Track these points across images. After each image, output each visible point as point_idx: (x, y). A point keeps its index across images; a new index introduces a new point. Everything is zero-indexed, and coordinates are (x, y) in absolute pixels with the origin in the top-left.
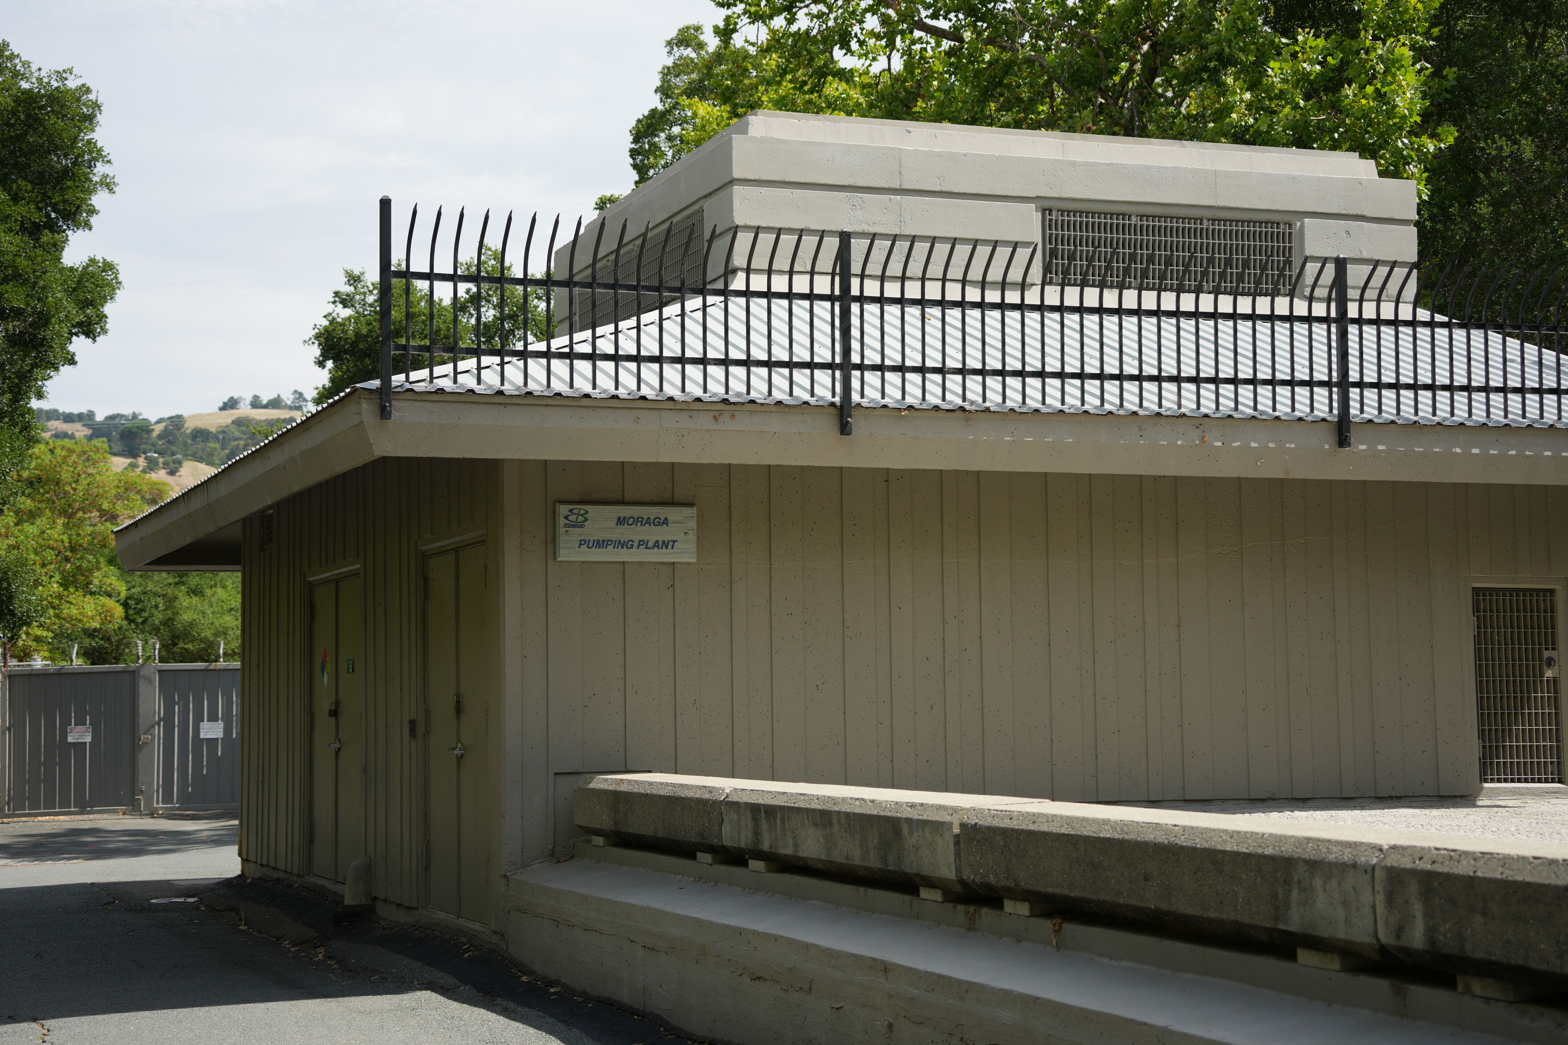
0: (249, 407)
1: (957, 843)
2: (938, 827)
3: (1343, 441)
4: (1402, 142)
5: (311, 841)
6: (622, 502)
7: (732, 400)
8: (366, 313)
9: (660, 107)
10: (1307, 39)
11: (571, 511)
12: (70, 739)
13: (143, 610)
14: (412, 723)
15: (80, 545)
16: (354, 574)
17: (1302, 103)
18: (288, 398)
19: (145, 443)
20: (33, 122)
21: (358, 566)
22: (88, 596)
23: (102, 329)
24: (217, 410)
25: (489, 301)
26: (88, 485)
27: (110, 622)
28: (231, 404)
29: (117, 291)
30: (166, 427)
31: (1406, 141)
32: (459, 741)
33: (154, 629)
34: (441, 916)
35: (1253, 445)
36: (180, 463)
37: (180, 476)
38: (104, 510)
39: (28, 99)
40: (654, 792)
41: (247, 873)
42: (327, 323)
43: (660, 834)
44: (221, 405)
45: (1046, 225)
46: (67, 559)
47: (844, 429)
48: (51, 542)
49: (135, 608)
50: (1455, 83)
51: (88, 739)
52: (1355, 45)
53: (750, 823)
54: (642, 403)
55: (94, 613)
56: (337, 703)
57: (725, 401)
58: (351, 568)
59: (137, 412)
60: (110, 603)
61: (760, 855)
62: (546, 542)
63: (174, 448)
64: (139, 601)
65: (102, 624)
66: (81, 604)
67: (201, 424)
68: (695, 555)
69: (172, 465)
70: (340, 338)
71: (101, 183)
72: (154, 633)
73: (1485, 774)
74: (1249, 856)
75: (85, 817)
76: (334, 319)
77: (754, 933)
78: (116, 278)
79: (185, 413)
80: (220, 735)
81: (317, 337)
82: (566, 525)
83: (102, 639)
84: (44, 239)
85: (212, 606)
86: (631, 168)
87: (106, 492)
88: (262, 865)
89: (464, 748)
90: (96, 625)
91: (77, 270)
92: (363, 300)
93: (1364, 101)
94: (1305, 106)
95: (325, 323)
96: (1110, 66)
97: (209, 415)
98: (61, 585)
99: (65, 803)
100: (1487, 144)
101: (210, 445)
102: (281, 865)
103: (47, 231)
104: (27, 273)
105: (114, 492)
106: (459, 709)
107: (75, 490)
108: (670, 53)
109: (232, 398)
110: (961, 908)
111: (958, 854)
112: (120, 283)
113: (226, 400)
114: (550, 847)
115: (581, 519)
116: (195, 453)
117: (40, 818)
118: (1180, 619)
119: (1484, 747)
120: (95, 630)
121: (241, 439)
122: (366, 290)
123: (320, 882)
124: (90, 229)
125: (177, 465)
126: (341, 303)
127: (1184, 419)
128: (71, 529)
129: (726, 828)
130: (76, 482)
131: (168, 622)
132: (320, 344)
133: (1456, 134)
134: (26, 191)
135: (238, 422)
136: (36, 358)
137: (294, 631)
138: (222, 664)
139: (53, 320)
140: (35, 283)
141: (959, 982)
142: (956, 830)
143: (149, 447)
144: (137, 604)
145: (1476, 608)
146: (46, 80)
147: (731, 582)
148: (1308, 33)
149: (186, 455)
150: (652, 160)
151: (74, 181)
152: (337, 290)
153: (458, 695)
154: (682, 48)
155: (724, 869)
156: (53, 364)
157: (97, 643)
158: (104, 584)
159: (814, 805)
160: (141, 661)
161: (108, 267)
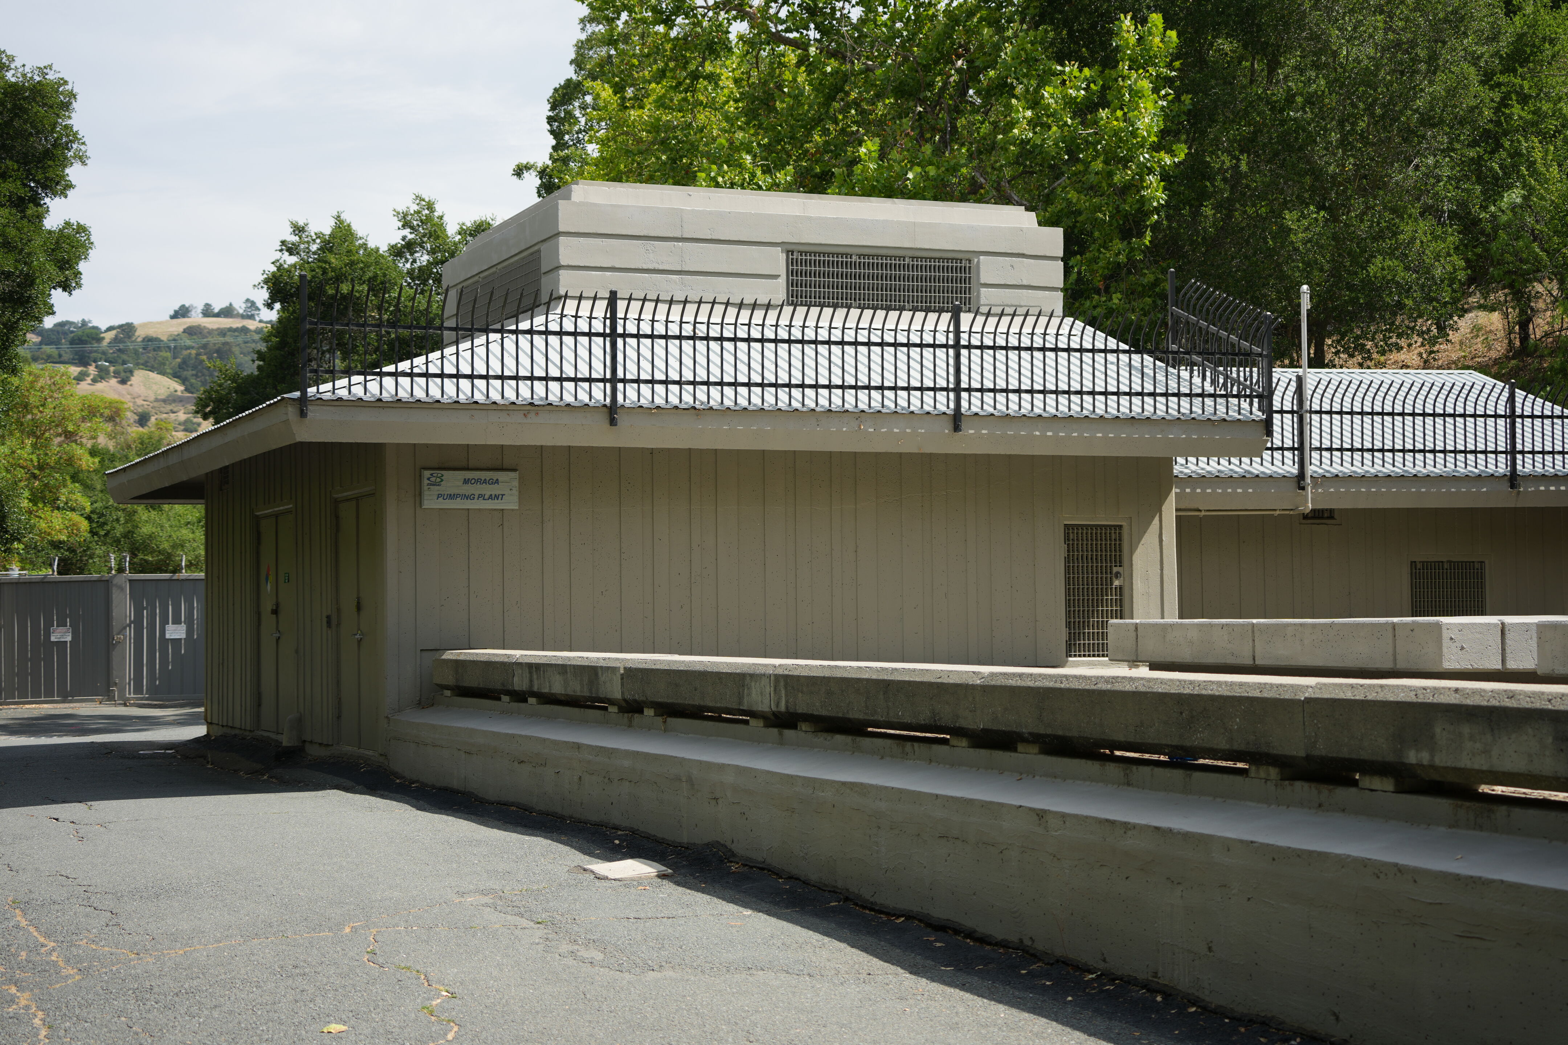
0: (201, 315)
1: (622, 679)
2: (614, 670)
3: (957, 428)
4: (1144, 157)
5: (259, 705)
6: (467, 469)
7: (536, 403)
8: (310, 260)
9: (574, 77)
10: (1072, 70)
11: (432, 475)
12: (53, 639)
13: (105, 524)
14: (328, 617)
15: (48, 464)
16: (288, 512)
17: (1069, 121)
18: (240, 307)
19: (96, 352)
20: (18, 111)
21: (291, 506)
22: (56, 511)
23: (77, 283)
24: (168, 318)
25: (423, 248)
26: (54, 408)
27: (77, 535)
28: (182, 312)
29: (90, 251)
30: (116, 336)
31: (1147, 156)
32: (359, 629)
33: (115, 541)
34: (347, 749)
35: (896, 430)
36: (131, 372)
37: (131, 385)
38: (70, 432)
39: (14, 91)
40: (478, 659)
41: (211, 733)
42: (275, 269)
43: (481, 686)
44: (172, 313)
45: (790, 262)
46: (35, 477)
47: (613, 422)
48: (21, 461)
49: (98, 522)
50: (1191, 107)
51: (69, 638)
52: (1114, 74)
53: (528, 675)
54: (475, 406)
55: (62, 526)
56: (277, 605)
57: (531, 404)
58: (286, 507)
59: (87, 320)
60: (75, 517)
61: (534, 694)
62: (415, 495)
63: (124, 357)
64: (102, 515)
65: (69, 537)
66: (49, 518)
67: (152, 332)
68: (517, 504)
69: (123, 374)
70: (286, 283)
71: (75, 157)
72: (115, 544)
73: (1070, 651)
74: (731, 674)
75: (67, 705)
76: (281, 265)
77: (520, 736)
78: (88, 239)
79: (136, 321)
80: (183, 636)
81: (266, 281)
82: (428, 484)
83: (67, 550)
84: (29, 212)
85: (169, 520)
86: (549, 134)
87: (72, 415)
88: (223, 726)
89: (362, 634)
90: (63, 538)
91: (54, 232)
92: (308, 248)
93: (1115, 123)
94: (1072, 124)
95: (273, 269)
96: (928, 79)
97: (161, 323)
98: (30, 500)
99: (49, 693)
100: (1212, 158)
101: (161, 354)
102: (237, 724)
103: (31, 205)
104: (16, 242)
105: (78, 415)
106: (359, 608)
107: (41, 412)
108: (583, 29)
109: (183, 306)
110: (626, 715)
111: (622, 685)
112: (92, 243)
113: (177, 308)
114: (418, 699)
115: (438, 480)
116: (147, 362)
117: (27, 706)
118: (857, 547)
119: (1070, 633)
120: (60, 542)
121: (193, 348)
122: (309, 239)
123: (266, 734)
124: (66, 197)
125: (128, 374)
126: (287, 251)
127: (847, 414)
128: (39, 449)
129: (516, 679)
130: (43, 405)
131: (128, 535)
132: (268, 288)
133: (1187, 151)
134: (13, 170)
135: (191, 331)
136: (23, 312)
137: (245, 552)
138: (184, 574)
139: (38, 281)
140: (22, 250)
141: (609, 749)
142: (622, 671)
143: (100, 355)
144: (99, 518)
145: (1067, 538)
146: (29, 75)
147: (542, 522)
148: (1073, 65)
149: (137, 364)
150: (567, 127)
151: (54, 161)
152: (283, 239)
153: (358, 598)
154: (594, 25)
155: (515, 705)
156: (37, 318)
157: (62, 554)
158: (71, 500)
159: (559, 662)
160: (113, 572)
161: (81, 229)
